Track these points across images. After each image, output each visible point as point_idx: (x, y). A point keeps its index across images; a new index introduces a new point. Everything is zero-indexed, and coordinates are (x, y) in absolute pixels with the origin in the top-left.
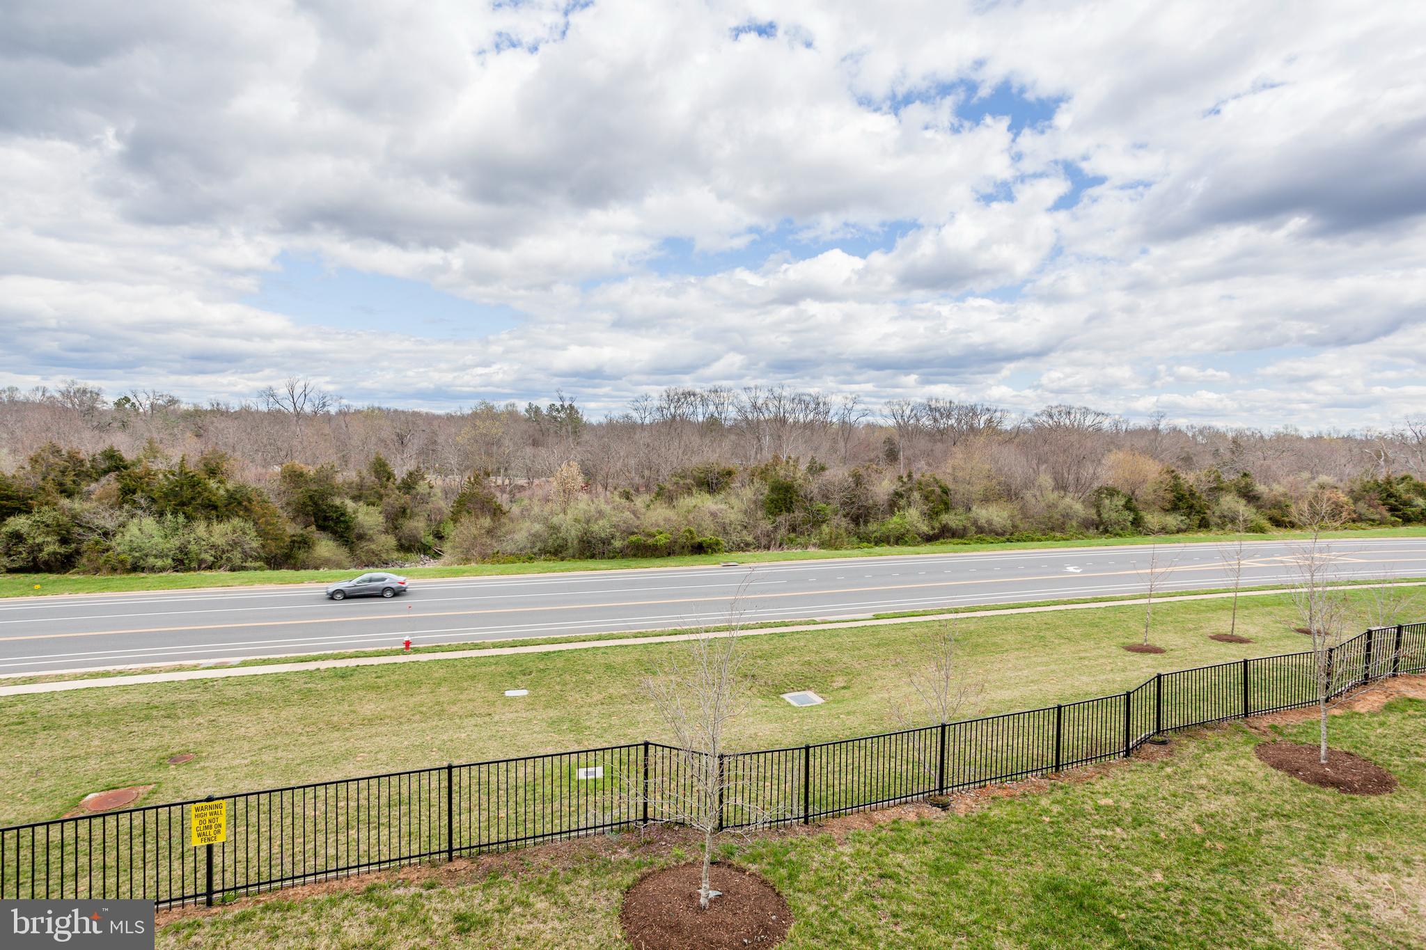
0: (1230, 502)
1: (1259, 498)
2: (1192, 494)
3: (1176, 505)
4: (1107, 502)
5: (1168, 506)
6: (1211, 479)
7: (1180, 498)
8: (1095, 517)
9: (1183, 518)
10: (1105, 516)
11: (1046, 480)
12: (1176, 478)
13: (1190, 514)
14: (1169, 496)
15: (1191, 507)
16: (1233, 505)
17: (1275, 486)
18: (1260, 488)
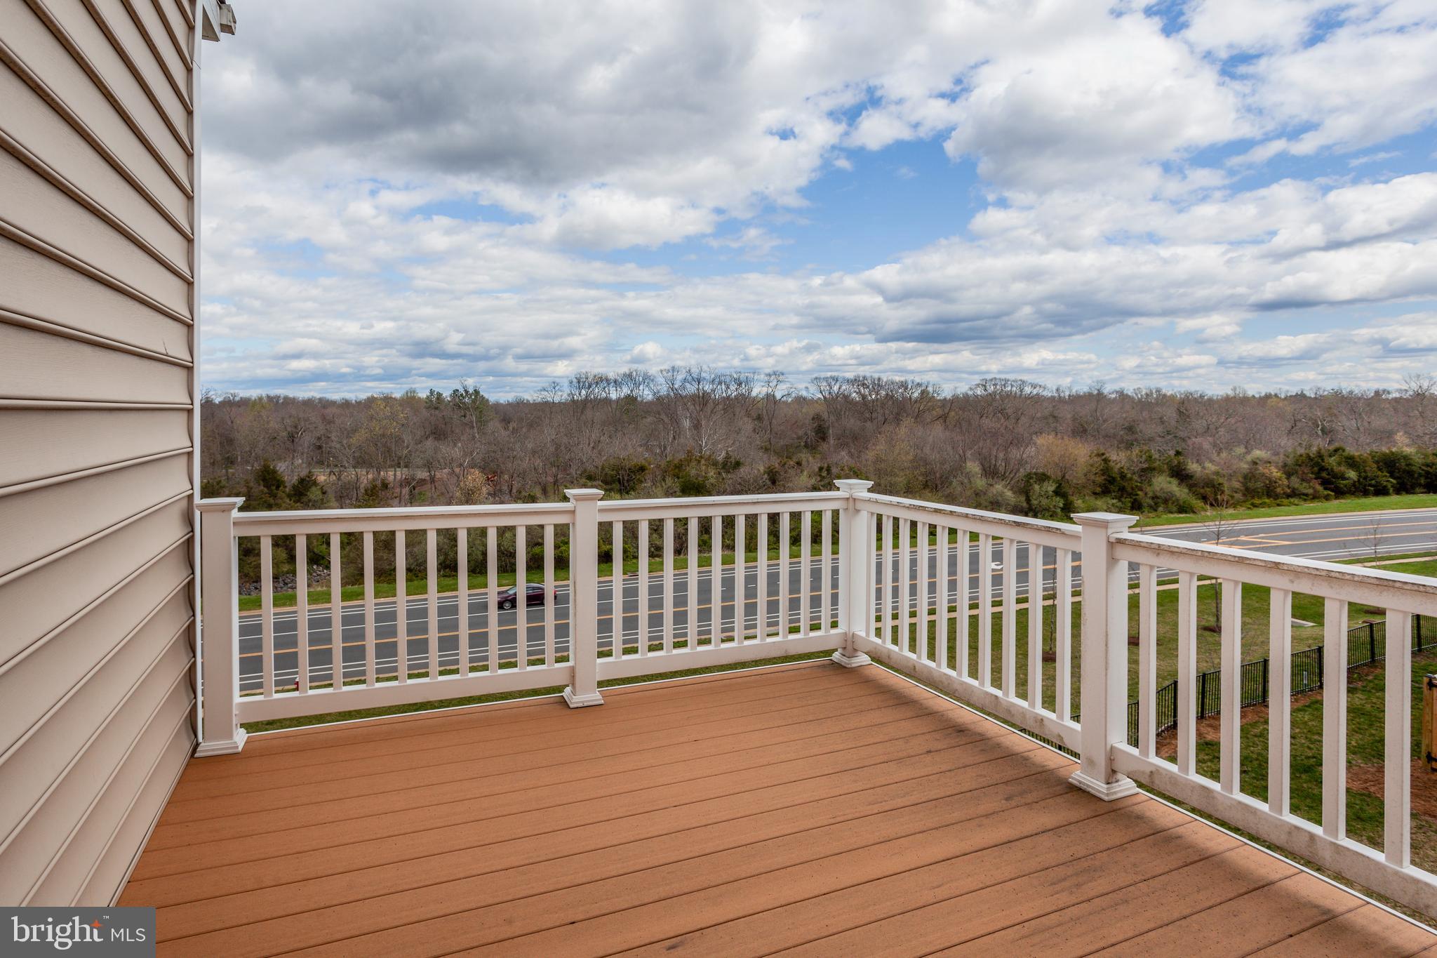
0: (1163, 483)
1: (1192, 476)
2: (1123, 476)
3: (1106, 488)
4: (1037, 487)
5: (1098, 490)
6: (1143, 460)
7: (1112, 480)
8: (1025, 505)
9: (1115, 501)
10: (1035, 502)
11: (973, 467)
12: (1106, 461)
13: (1122, 496)
14: (1100, 479)
15: (1122, 489)
16: (1165, 485)
17: (1208, 465)
18: (1193, 467)
